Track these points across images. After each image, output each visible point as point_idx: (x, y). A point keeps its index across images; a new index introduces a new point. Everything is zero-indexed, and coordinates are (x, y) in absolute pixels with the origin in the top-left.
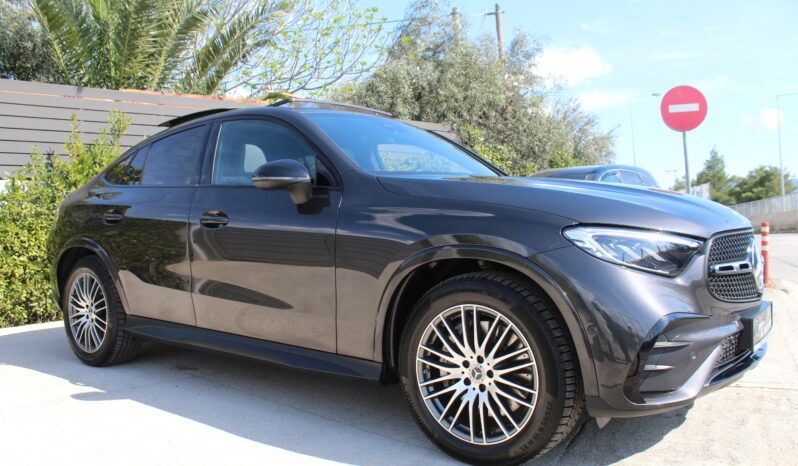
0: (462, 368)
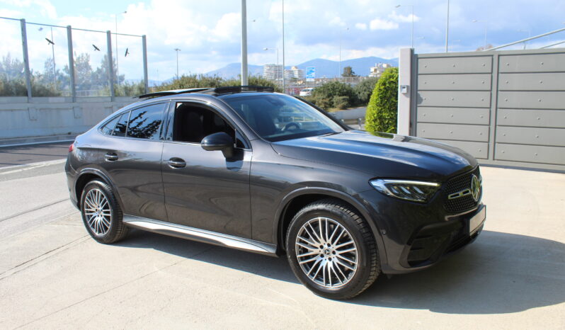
0: (320, 249)
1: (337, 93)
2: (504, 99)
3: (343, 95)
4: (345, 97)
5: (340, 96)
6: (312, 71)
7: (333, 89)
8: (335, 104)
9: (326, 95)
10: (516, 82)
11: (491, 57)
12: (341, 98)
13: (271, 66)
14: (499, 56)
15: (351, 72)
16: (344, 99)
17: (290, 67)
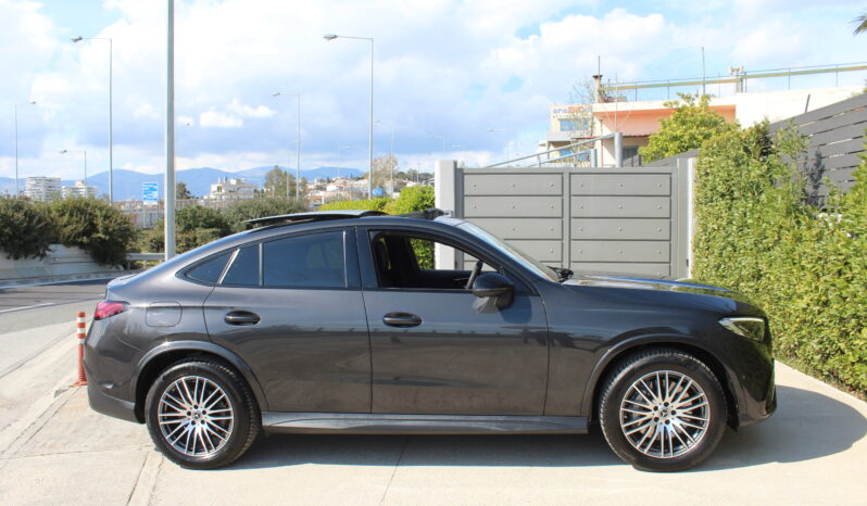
1: (201, 224)
2: (579, 228)
3: (212, 227)
4: (214, 229)
5: (206, 228)
6: (152, 189)
7: (194, 217)
8: (198, 241)
9: (183, 227)
10: (592, 207)
11: (560, 176)
12: (209, 231)
13: (37, 180)
14: (570, 174)
15: (185, 191)
16: (214, 233)
17: (73, 182)
